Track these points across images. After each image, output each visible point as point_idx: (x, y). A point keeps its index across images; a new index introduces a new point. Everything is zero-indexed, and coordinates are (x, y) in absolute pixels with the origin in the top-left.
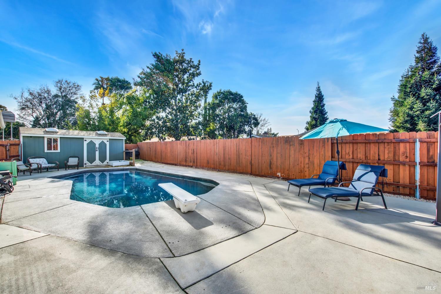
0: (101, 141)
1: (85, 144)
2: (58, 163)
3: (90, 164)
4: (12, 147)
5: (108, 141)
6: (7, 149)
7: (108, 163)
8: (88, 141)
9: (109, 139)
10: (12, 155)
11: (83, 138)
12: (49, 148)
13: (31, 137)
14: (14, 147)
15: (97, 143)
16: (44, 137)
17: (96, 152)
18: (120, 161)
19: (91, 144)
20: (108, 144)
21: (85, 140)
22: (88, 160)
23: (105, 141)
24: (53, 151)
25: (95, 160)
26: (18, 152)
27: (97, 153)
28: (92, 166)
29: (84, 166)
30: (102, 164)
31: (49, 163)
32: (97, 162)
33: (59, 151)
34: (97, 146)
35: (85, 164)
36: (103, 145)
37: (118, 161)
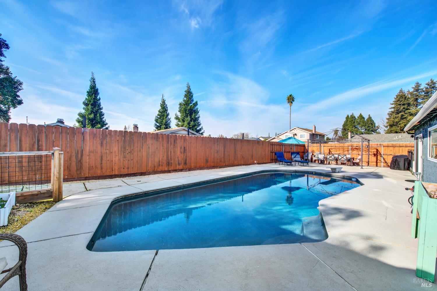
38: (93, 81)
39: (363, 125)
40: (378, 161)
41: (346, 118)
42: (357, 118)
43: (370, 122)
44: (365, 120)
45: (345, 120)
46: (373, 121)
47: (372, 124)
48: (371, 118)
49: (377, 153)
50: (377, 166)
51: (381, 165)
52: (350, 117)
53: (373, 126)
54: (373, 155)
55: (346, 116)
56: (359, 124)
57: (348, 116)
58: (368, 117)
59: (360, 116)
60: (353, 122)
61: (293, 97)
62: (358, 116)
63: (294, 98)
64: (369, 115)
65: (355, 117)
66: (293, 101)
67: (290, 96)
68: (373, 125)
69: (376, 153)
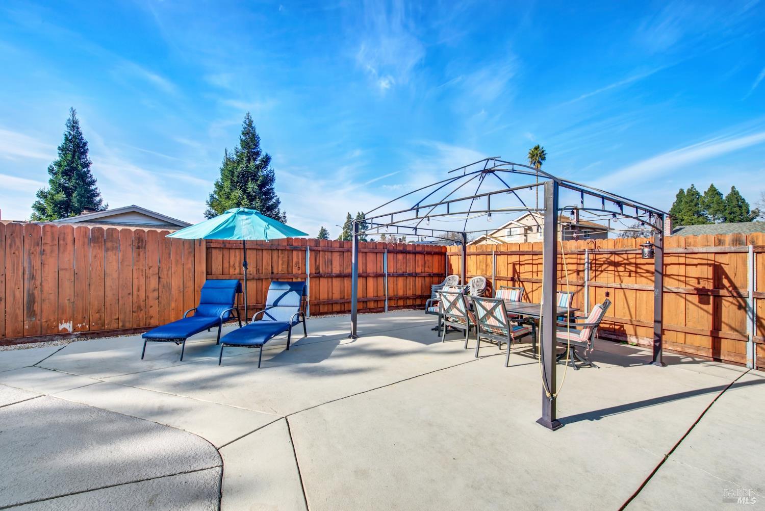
38: (74, 125)
39: (718, 210)
40: (725, 331)
41: (678, 196)
42: (703, 195)
43: (735, 203)
44: (724, 198)
45: (675, 199)
46: (743, 199)
47: (740, 207)
48: (738, 193)
49: (718, 285)
50: (717, 359)
51: (744, 356)
52: (686, 193)
53: (743, 211)
54: (695, 299)
55: (678, 192)
56: (708, 207)
57: (682, 191)
58: (730, 191)
59: (709, 190)
60: (693, 204)
61: (543, 152)
62: (706, 190)
63: (545, 153)
64: (733, 188)
65: (697, 193)
66: (544, 159)
67: (537, 148)
68: (744, 208)
69: (709, 286)
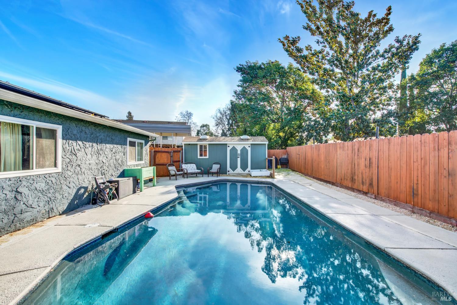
0: (242, 146)
1: (229, 149)
2: (202, 169)
3: (232, 172)
4: (175, 154)
5: (249, 147)
6: (171, 156)
7: (249, 171)
8: (231, 147)
9: (251, 144)
10: (175, 160)
11: (227, 144)
12: (201, 155)
13: (189, 144)
14: (177, 153)
15: (239, 148)
16: (197, 144)
17: (238, 158)
18: (261, 170)
19: (234, 150)
20: (249, 149)
21: (229, 146)
22: (230, 167)
23: (247, 147)
24: (203, 157)
25: (237, 168)
26: (179, 158)
27: (239, 160)
28: (234, 174)
29: (228, 173)
30: (243, 172)
31: (197, 169)
32: (239, 170)
33: (207, 157)
34: (239, 152)
35: (229, 171)
36: (244, 150)
37: (259, 170)
